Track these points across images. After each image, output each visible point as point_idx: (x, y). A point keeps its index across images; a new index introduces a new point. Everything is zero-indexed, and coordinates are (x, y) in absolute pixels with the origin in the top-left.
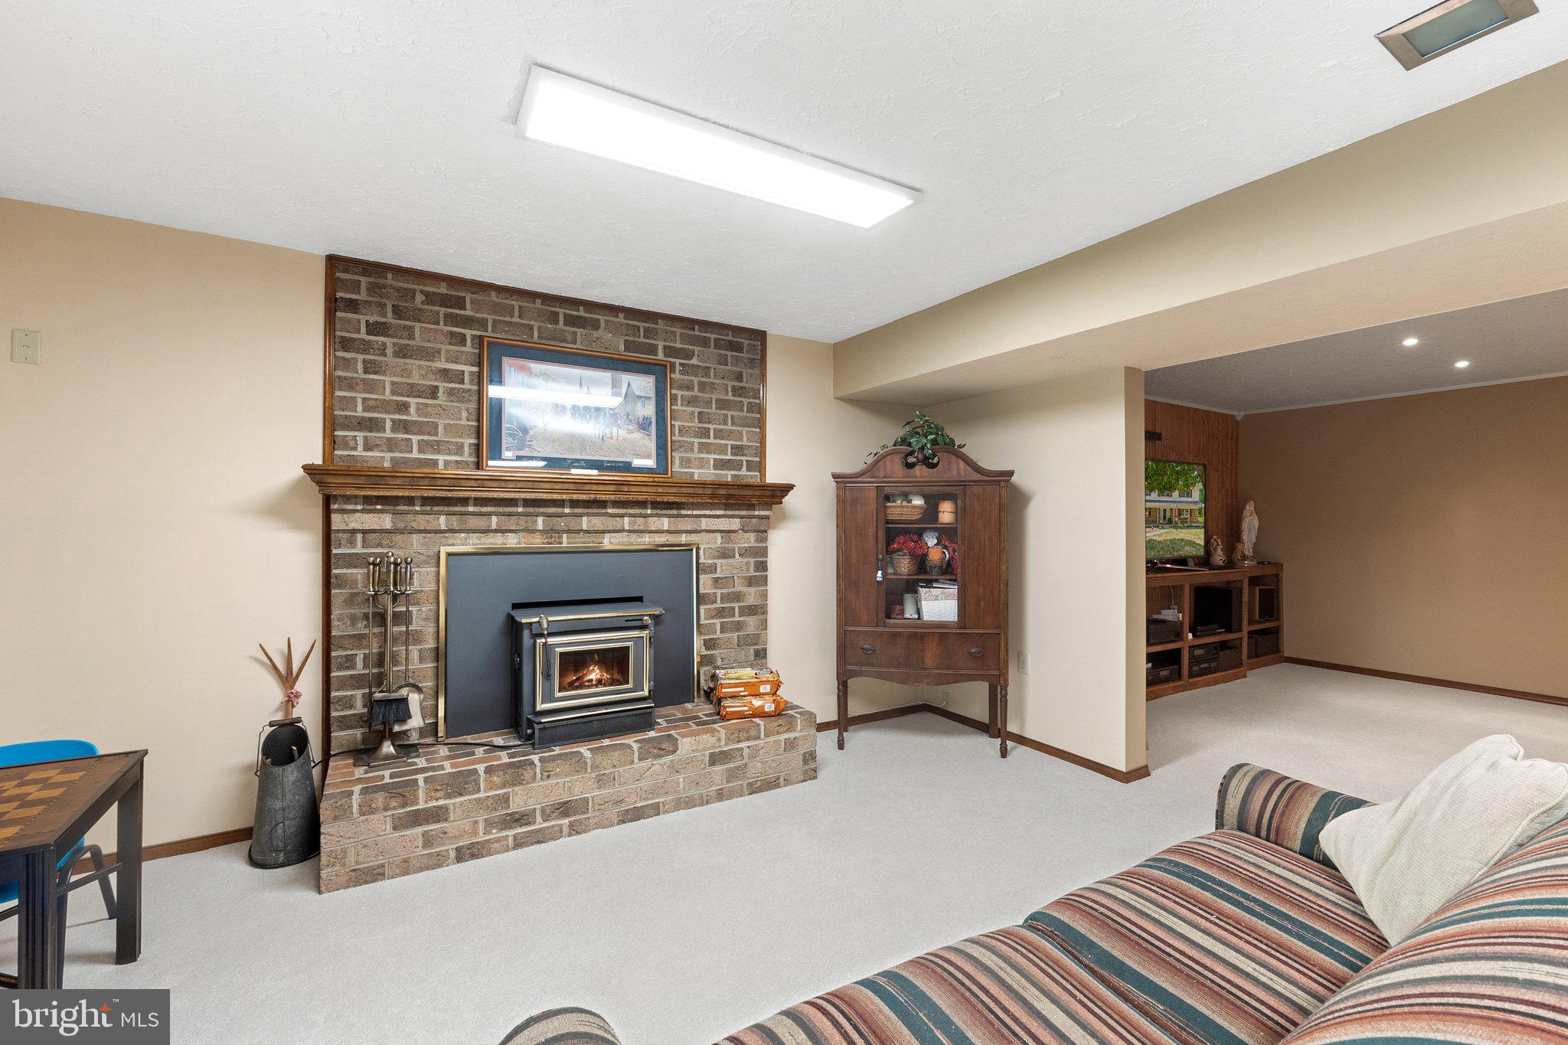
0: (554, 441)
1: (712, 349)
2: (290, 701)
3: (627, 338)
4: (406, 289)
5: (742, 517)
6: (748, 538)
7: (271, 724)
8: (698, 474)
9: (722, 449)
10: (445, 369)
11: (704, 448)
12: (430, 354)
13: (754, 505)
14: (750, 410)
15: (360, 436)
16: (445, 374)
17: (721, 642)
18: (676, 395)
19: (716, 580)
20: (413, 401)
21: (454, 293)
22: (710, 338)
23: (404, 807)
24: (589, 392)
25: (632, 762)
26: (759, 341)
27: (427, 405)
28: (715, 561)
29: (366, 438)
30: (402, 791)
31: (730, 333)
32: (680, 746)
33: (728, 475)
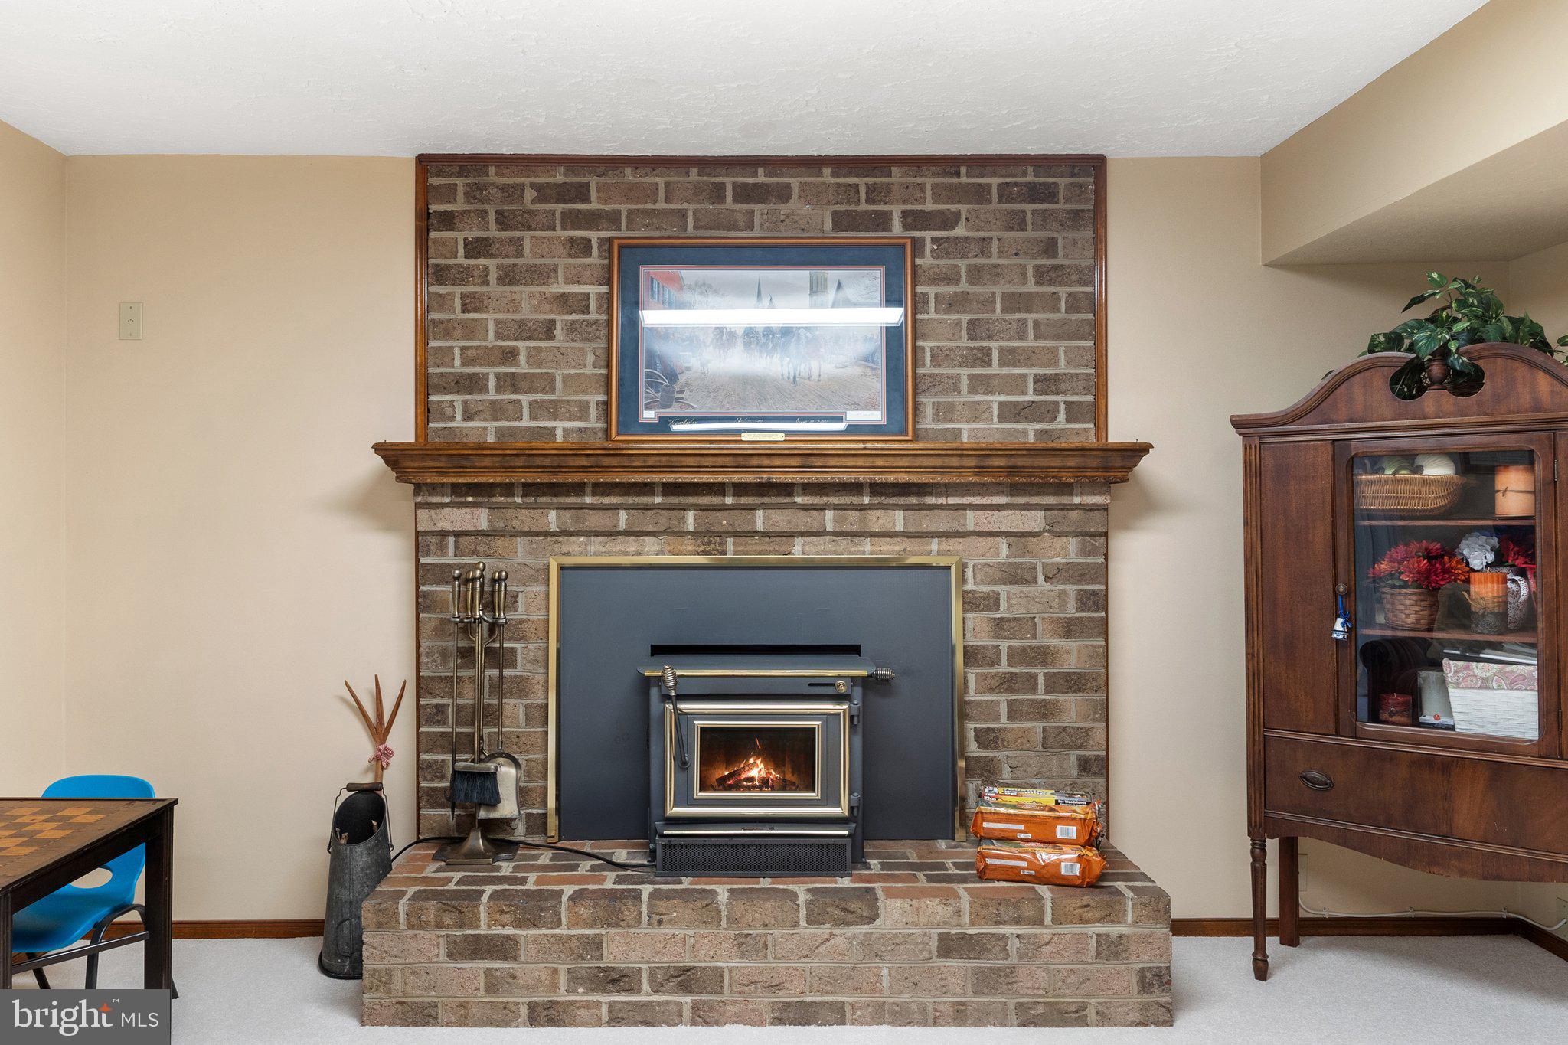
0: (717, 390)
1: (995, 205)
2: (381, 759)
3: (837, 207)
4: (512, 186)
5: (1047, 508)
6: (1063, 548)
7: (349, 788)
8: (968, 432)
9: (1017, 384)
10: (563, 295)
11: (979, 384)
12: (542, 275)
13: (1070, 484)
14: (1072, 308)
15: (458, 399)
16: (564, 301)
17: (1010, 736)
18: (926, 294)
19: (999, 623)
20: (522, 345)
21: (575, 180)
22: (990, 186)
23: (461, 927)
24: (772, 306)
25: (796, 925)
26: (1089, 176)
27: (539, 349)
28: (996, 589)
29: (465, 403)
30: (460, 905)
31: (1030, 169)
32: (882, 911)
33: (1029, 432)
